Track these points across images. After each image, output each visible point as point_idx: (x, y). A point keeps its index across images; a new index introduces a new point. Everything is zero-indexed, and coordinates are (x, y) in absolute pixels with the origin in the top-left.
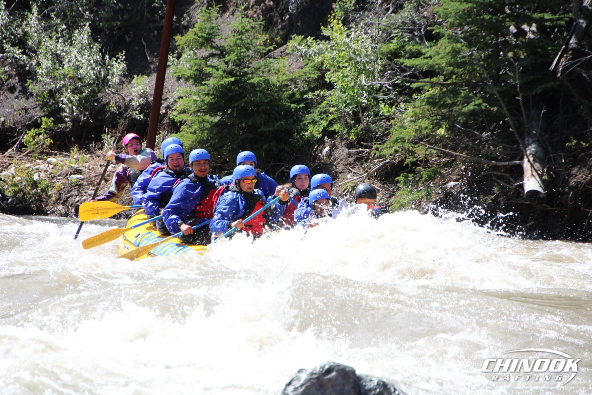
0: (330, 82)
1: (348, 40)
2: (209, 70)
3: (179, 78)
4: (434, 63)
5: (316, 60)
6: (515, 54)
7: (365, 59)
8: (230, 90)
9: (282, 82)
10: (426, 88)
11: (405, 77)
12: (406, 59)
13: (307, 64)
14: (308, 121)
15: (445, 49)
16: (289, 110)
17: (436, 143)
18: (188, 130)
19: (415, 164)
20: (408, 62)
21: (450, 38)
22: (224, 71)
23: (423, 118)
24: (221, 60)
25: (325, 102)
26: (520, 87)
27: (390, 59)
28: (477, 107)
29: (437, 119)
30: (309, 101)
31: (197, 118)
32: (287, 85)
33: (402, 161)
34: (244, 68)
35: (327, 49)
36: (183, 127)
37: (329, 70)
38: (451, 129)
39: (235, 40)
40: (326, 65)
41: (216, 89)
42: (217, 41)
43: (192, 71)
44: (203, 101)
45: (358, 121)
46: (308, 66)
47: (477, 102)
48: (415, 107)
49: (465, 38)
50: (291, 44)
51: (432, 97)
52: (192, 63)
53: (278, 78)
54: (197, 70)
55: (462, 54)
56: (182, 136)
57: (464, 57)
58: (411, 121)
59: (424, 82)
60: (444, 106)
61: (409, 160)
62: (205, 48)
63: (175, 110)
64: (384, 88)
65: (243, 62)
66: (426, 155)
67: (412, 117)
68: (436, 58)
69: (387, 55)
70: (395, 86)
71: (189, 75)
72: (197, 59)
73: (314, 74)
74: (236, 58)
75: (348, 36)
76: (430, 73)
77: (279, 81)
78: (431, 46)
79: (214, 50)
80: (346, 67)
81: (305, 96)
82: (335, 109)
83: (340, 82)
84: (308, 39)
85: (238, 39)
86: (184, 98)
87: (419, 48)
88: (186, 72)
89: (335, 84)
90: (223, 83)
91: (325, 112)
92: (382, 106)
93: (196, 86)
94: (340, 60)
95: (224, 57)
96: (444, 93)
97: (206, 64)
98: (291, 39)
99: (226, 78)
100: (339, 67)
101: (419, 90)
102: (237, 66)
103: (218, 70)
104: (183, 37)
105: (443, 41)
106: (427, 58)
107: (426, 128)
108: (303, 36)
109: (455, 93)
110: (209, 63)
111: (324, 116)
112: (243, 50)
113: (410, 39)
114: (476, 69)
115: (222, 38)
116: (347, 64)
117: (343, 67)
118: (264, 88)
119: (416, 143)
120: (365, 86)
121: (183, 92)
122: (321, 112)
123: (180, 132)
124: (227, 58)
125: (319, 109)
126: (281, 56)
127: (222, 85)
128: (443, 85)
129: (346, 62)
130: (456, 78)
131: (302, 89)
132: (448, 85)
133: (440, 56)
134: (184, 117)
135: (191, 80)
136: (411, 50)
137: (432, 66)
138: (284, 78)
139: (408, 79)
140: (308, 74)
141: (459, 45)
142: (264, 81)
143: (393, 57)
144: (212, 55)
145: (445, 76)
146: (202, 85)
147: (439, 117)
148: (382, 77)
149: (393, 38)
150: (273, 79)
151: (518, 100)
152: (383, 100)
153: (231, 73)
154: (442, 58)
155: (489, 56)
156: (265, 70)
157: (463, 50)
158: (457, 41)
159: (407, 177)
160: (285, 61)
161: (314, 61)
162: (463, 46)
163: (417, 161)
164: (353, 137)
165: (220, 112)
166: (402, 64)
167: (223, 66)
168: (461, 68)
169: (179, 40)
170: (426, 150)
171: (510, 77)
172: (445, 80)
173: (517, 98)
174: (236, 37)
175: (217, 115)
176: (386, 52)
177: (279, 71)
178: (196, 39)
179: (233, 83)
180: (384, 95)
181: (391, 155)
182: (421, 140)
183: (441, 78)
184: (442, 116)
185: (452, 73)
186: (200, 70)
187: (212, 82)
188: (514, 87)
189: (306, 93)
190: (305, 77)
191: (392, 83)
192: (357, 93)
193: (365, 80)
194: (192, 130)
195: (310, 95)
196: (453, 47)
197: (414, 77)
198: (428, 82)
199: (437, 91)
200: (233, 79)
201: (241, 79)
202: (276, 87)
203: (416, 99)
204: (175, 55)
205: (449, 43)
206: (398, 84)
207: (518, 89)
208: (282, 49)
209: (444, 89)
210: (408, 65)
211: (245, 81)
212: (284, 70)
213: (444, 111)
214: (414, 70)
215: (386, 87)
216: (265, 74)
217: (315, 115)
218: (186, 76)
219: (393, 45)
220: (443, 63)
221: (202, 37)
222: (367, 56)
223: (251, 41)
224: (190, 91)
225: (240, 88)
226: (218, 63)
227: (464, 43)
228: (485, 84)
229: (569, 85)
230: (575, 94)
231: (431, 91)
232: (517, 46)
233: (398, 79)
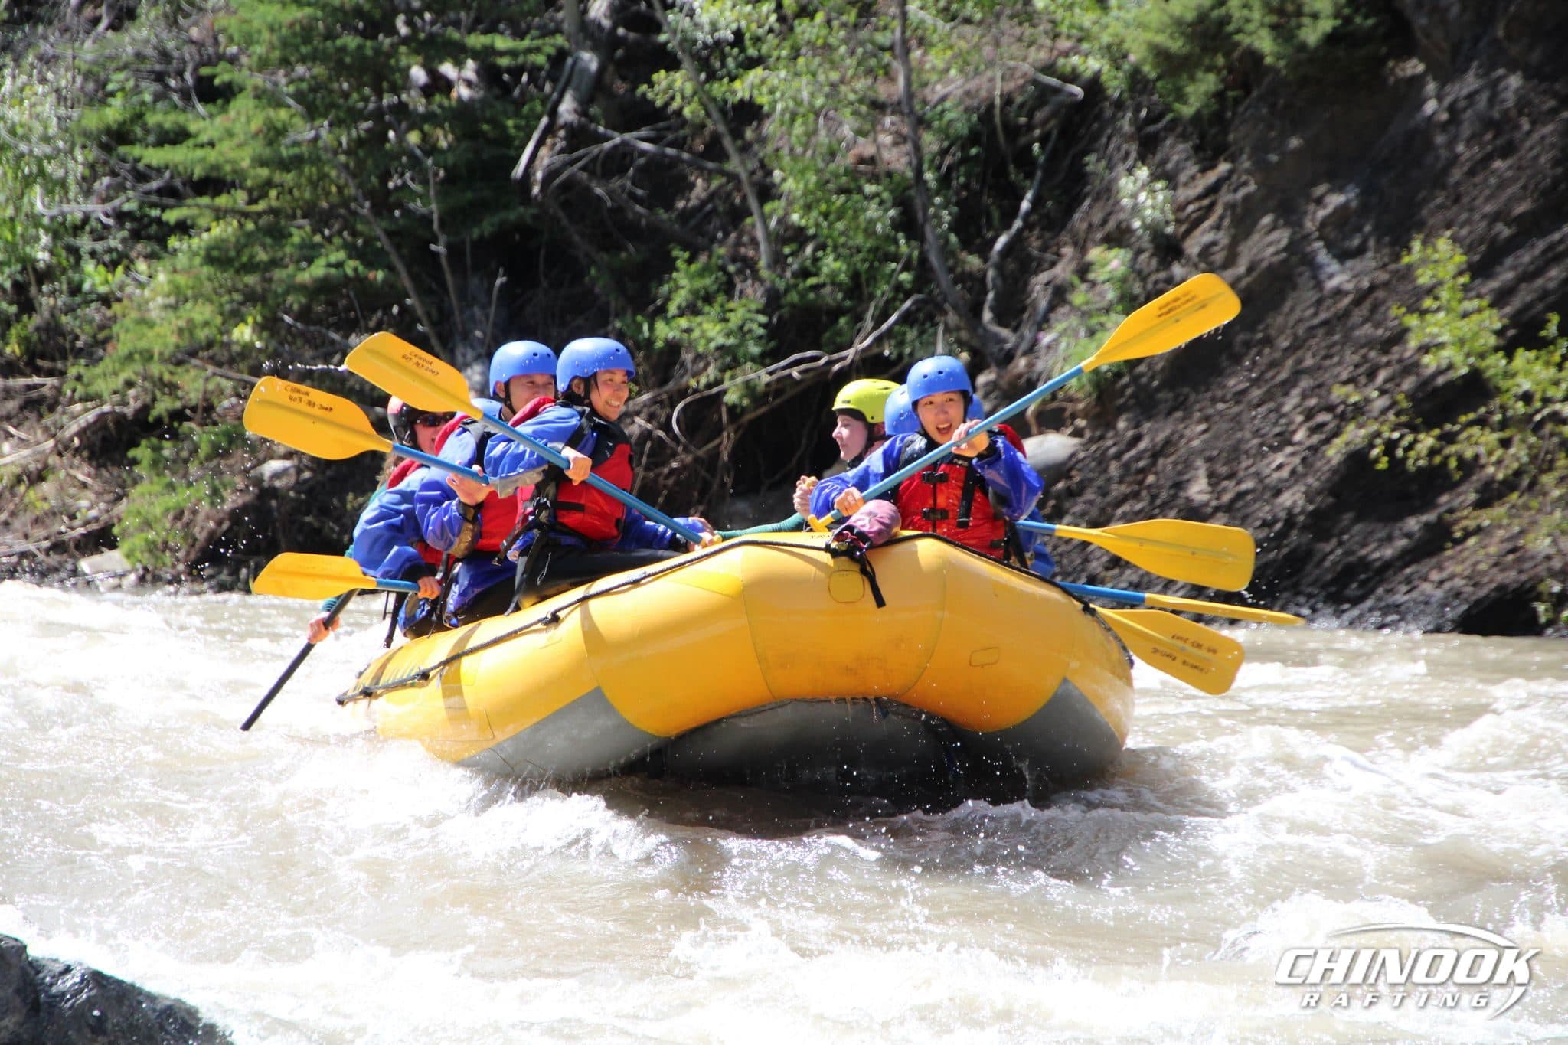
4: (221, 159)
6: (425, 137)
7: (41, 149)
10: (203, 222)
11: (148, 193)
12: (147, 146)
15: (248, 121)
17: (232, 362)
19: (178, 415)
20: (154, 156)
21: (259, 94)
23: (196, 298)
26: (440, 219)
27: (106, 148)
28: (333, 271)
29: (232, 301)
33: (145, 409)
38: (269, 326)
45: (28, 307)
47: (332, 259)
48: (175, 271)
49: (299, 97)
51: (218, 245)
55: (292, 136)
57: (296, 144)
58: (166, 307)
59: (198, 206)
60: (250, 267)
61: (164, 406)
64: (92, 223)
66: (205, 392)
67: (168, 296)
68: (224, 146)
69: (97, 138)
70: (121, 216)
76: (212, 184)
78: (211, 116)
87: (181, 119)
92: (89, 266)
96: (249, 235)
101: (184, 228)
105: (242, 104)
106: (202, 146)
107: (206, 324)
109: (277, 234)
113: (157, 97)
114: (328, 175)
119: (179, 363)
120: (42, 215)
128: (246, 215)
130: (278, 198)
132: (259, 215)
133: (236, 141)
136: (160, 126)
137: (216, 167)
139: (154, 198)
141: (284, 113)
143: (113, 143)
145: (250, 191)
147: (237, 297)
148: (88, 193)
149: (112, 94)
151: (436, 254)
152: (93, 253)
154: (240, 146)
155: (360, 142)
157: (292, 127)
158: (279, 104)
159: (157, 449)
162: (292, 116)
163: (184, 407)
164: (11, 348)
166: (138, 160)
168: (289, 172)
170: (207, 380)
171: (414, 195)
172: (247, 203)
173: (433, 247)
176: (94, 129)
180: (94, 241)
181: (115, 393)
182: (193, 354)
183: (241, 197)
184: (247, 295)
185: (269, 183)
188: (426, 220)
191: (114, 208)
192: (22, 234)
193: (43, 202)
196: (269, 119)
197: (171, 194)
198: (207, 207)
199: (230, 230)
203: (176, 249)
205: (256, 107)
206: (131, 212)
207: (436, 226)
209: (250, 226)
210: (154, 163)
213: (250, 280)
214: (172, 177)
215: (98, 219)
219: (114, 112)
220: (246, 157)
222: (47, 140)
227: (296, 107)
228: (354, 213)
229: (561, 214)
230: (576, 238)
231: (217, 231)
232: (429, 117)
233: (128, 200)
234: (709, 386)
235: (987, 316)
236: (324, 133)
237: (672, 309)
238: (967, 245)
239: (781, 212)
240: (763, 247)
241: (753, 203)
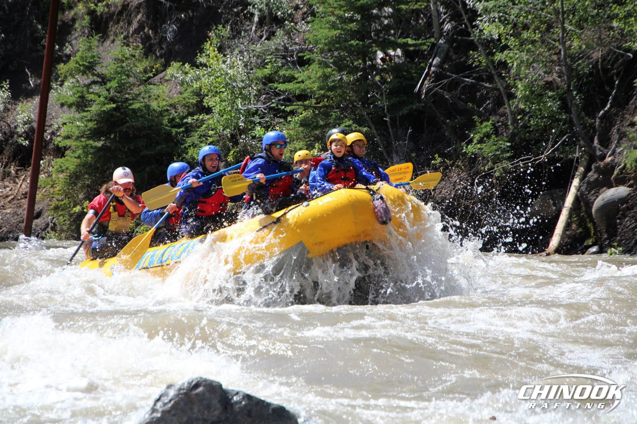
0: (208, 106)
1: (224, 66)
2: (91, 97)
3: (62, 105)
4: (306, 87)
5: (195, 86)
6: (382, 78)
7: (241, 85)
8: (112, 116)
9: (162, 107)
10: (299, 111)
11: (279, 100)
12: (279, 83)
13: (186, 90)
14: (189, 144)
15: (316, 74)
16: (169, 134)
18: (72, 155)
20: (282, 87)
21: (320, 63)
22: (106, 98)
23: (297, 139)
24: (103, 87)
25: (204, 126)
26: (388, 108)
27: (265, 84)
29: (310, 140)
30: (189, 125)
31: (81, 143)
32: (167, 110)
34: (126, 94)
35: (204, 75)
36: (67, 152)
37: (207, 96)
39: (115, 68)
40: (204, 91)
41: (99, 115)
42: (99, 69)
43: (75, 99)
44: (86, 126)
45: (236, 143)
46: (187, 91)
47: (347, 124)
48: (290, 129)
49: (334, 63)
50: (169, 71)
51: (305, 119)
52: (74, 90)
53: (158, 103)
54: (80, 97)
55: (333, 78)
56: (67, 160)
57: (333, 81)
59: (298, 105)
60: (317, 127)
62: (87, 76)
63: (59, 136)
64: (259, 112)
65: (124, 89)
68: (307, 82)
69: (261, 80)
70: (271, 109)
71: (72, 102)
72: (79, 86)
73: (193, 99)
74: (117, 85)
75: (224, 62)
76: (302, 97)
77: (159, 107)
78: (303, 71)
79: (95, 77)
80: (223, 92)
81: (185, 121)
82: (213, 132)
83: (218, 106)
84: (186, 65)
85: (118, 67)
86: (68, 124)
87: (292, 73)
88: (68, 99)
89: (213, 108)
90: (105, 109)
91: (204, 136)
92: (258, 128)
93: (79, 113)
94: (218, 85)
95: (105, 84)
96: (317, 115)
97: (88, 91)
98: (170, 66)
99: (108, 104)
100: (217, 92)
101: (293, 113)
102: (118, 92)
103: (99, 96)
104: (65, 66)
105: (314, 66)
106: (299, 83)
108: (181, 63)
109: (327, 115)
110: (91, 90)
111: (204, 139)
112: (124, 77)
113: (283, 64)
114: (346, 92)
115: (102, 66)
116: (224, 90)
117: (220, 92)
118: (145, 113)
120: (241, 109)
121: (67, 119)
122: (201, 135)
123: (64, 157)
124: (108, 85)
125: (198, 132)
126: (161, 82)
127: (104, 111)
128: (315, 108)
129: (223, 87)
130: (327, 101)
131: (181, 114)
132: (321, 108)
133: (312, 80)
134: (68, 143)
135: (74, 107)
136: (284, 75)
137: (304, 90)
138: (164, 103)
139: (281, 102)
140: (187, 99)
141: (329, 70)
142: (145, 107)
143: (267, 82)
144: (94, 82)
145: (317, 99)
146: (84, 111)
147: (312, 139)
148: (258, 101)
149: (267, 64)
150: (154, 105)
151: (387, 121)
152: (260, 123)
153: (112, 100)
154: (314, 82)
155: (358, 80)
156: (145, 96)
157: (332, 75)
158: (327, 66)
160: (164, 87)
161: (193, 87)
162: (333, 71)
164: (230, 159)
165: (103, 137)
166: (276, 88)
167: (105, 93)
168: (332, 92)
169: (62, 68)
171: (377, 99)
172: (316, 104)
173: (385, 119)
174: (116, 65)
175: (100, 140)
176: (260, 77)
177: (159, 96)
178: (78, 68)
179: (115, 109)
180: (260, 119)
183: (314, 101)
184: (316, 138)
185: (324, 96)
186: (82, 97)
187: (94, 108)
188: (382, 109)
189: (186, 117)
190: (184, 102)
191: (267, 106)
192: (234, 117)
193: (241, 104)
194: (77, 155)
195: (189, 120)
196: (324, 72)
197: (288, 101)
198: (301, 105)
199: (309, 113)
200: (114, 106)
201: (122, 105)
202: (157, 113)
203: (290, 121)
204: (58, 83)
205: (319, 68)
206: (273, 107)
207: (386, 110)
208: (161, 75)
209: (317, 112)
210: (282, 89)
211: (127, 107)
212: (163, 96)
213: (317, 132)
214: (288, 94)
215: (261, 110)
216: (146, 100)
217: (194, 138)
218: (69, 103)
219: (267, 71)
220: (315, 86)
221: (84, 65)
222: (242, 81)
223: (131, 68)
224: (73, 117)
225: (122, 113)
226: (100, 90)
227: (334, 67)
228: (355, 106)
229: (432, 106)
230: (438, 114)
231: (304, 114)
232: (383, 70)
233: (273, 103)
234: (489, 170)
235: (596, 141)
236: (344, 77)
237: (475, 141)
238: (588, 114)
239: (516, 103)
240: (509, 117)
241: (506, 100)
